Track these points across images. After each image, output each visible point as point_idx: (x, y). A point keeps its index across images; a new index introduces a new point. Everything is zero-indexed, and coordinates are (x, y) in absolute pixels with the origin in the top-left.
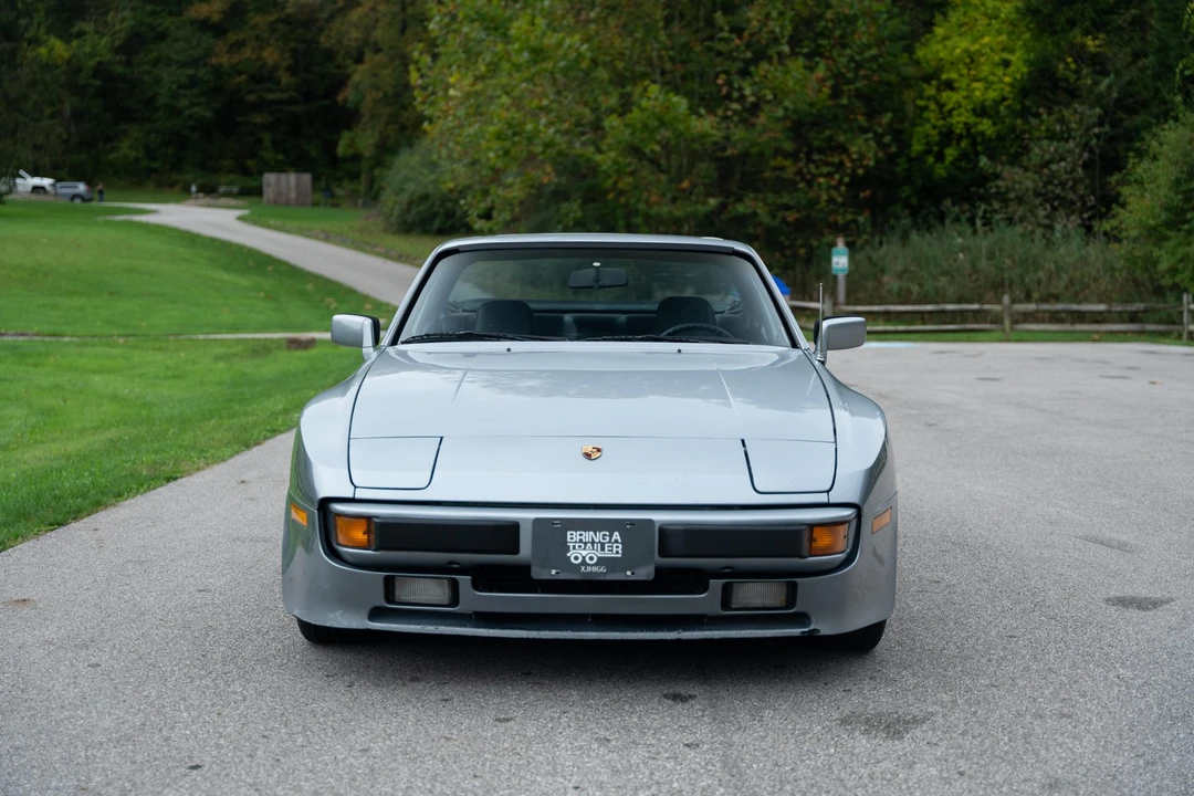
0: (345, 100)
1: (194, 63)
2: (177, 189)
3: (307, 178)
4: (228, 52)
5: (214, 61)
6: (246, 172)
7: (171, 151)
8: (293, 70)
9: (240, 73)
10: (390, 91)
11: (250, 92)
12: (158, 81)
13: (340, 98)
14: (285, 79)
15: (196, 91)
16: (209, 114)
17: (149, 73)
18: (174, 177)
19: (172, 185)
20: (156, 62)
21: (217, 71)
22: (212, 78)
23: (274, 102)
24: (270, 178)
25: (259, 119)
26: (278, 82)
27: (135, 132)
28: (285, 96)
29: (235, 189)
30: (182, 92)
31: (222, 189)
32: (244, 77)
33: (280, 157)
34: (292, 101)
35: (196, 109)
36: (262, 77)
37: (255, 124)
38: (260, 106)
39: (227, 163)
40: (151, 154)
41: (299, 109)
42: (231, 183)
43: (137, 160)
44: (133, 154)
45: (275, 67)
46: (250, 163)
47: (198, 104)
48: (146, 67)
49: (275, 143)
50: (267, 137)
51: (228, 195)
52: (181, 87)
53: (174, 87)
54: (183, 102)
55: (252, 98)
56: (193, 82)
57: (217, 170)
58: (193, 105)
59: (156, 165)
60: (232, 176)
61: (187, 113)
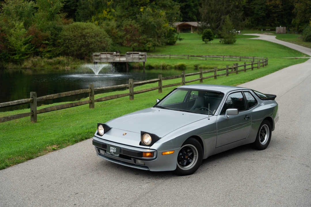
0: (294, 12)
1: (262, 4)
2: (258, 30)
3: (285, 28)
4: (269, 2)
5: (266, 4)
6: (271, 26)
7: (256, 22)
8: (282, 5)
9: (271, 6)
10: (303, 10)
11: (273, 10)
12: (254, 8)
13: (293, 12)
14: (281, 7)
15: (262, 10)
16: (265, 15)
17: (253, 6)
18: (257, 27)
19: (256, 29)
20: (254, 4)
21: (267, 6)
22: (265, 7)
23: (278, 12)
24: (277, 28)
25: (275, 15)
26: (279, 7)
27: (250, 18)
28: (280, 10)
29: (269, 30)
30: (259, 10)
31: (267, 30)
32: (272, 7)
33: (279, 23)
34: (282, 11)
35: (262, 14)
36: (276, 6)
37: (274, 16)
38: (275, 13)
39: (268, 24)
40: (252, 23)
41: (283, 13)
42: (269, 28)
43: (250, 24)
44: (249, 23)
45: (279, 4)
46: (272, 24)
47: (263, 13)
48: (252, 5)
49: (278, 20)
50: (276, 19)
51: (268, 31)
52: (259, 9)
53: (258, 9)
54: (260, 12)
55: (273, 11)
56: (262, 8)
57: (266, 26)
58: (262, 13)
59: (253, 25)
60: (269, 27)
61: (260, 15)
